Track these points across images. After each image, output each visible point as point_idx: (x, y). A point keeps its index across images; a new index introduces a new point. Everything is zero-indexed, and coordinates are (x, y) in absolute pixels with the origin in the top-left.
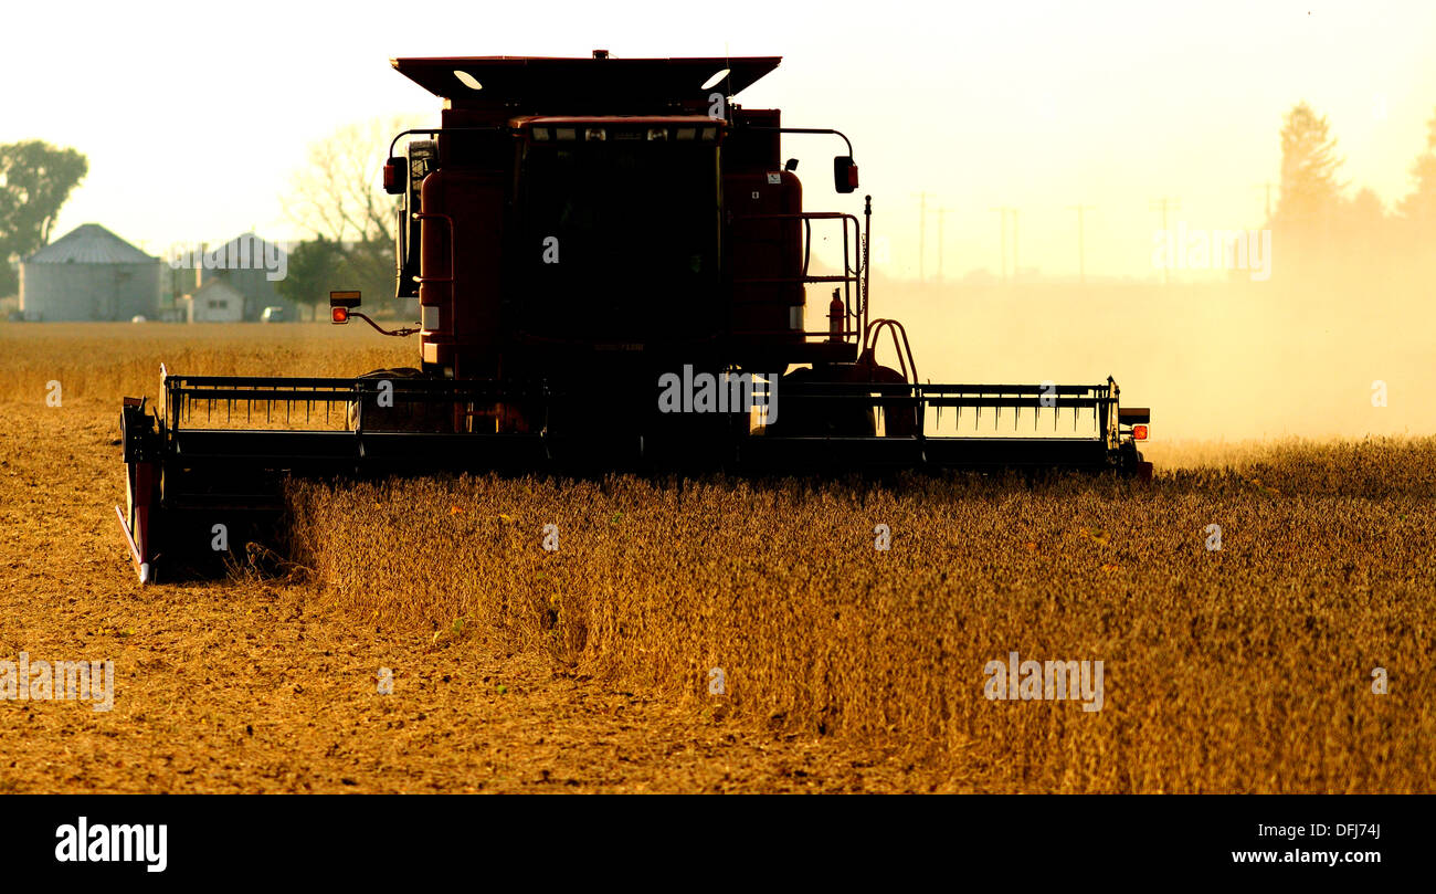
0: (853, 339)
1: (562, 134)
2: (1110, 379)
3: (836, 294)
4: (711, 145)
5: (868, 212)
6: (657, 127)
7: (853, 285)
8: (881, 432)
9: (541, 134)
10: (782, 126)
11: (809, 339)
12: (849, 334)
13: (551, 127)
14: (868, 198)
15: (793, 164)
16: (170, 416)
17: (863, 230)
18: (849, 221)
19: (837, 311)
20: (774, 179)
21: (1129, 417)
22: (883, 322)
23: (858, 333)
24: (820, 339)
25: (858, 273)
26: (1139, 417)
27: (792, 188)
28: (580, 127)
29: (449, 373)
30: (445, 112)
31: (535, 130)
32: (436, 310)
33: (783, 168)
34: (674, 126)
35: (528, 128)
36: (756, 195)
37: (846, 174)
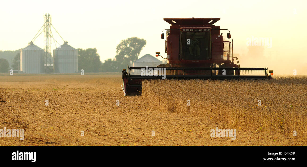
0: (230, 60)
1: (187, 30)
2: (267, 67)
3: (228, 53)
4: (209, 32)
5: (233, 41)
6: (201, 29)
7: (230, 52)
8: (235, 75)
9: (184, 30)
10: (220, 29)
11: (224, 60)
12: (230, 59)
13: (185, 29)
14: (233, 39)
15: (222, 34)
16: (129, 72)
17: (232, 44)
18: (230, 42)
19: (228, 56)
20: (219, 36)
21: (270, 72)
22: (235, 57)
23: (231, 59)
24: (226, 60)
25: (231, 50)
26: (271, 72)
27: (222, 38)
28: (189, 29)
29: (171, 65)
30: (171, 27)
31: (183, 30)
32: (169, 56)
33: (220, 35)
34: (203, 29)
35: (182, 29)
36: (216, 39)
37: (229, 36)
